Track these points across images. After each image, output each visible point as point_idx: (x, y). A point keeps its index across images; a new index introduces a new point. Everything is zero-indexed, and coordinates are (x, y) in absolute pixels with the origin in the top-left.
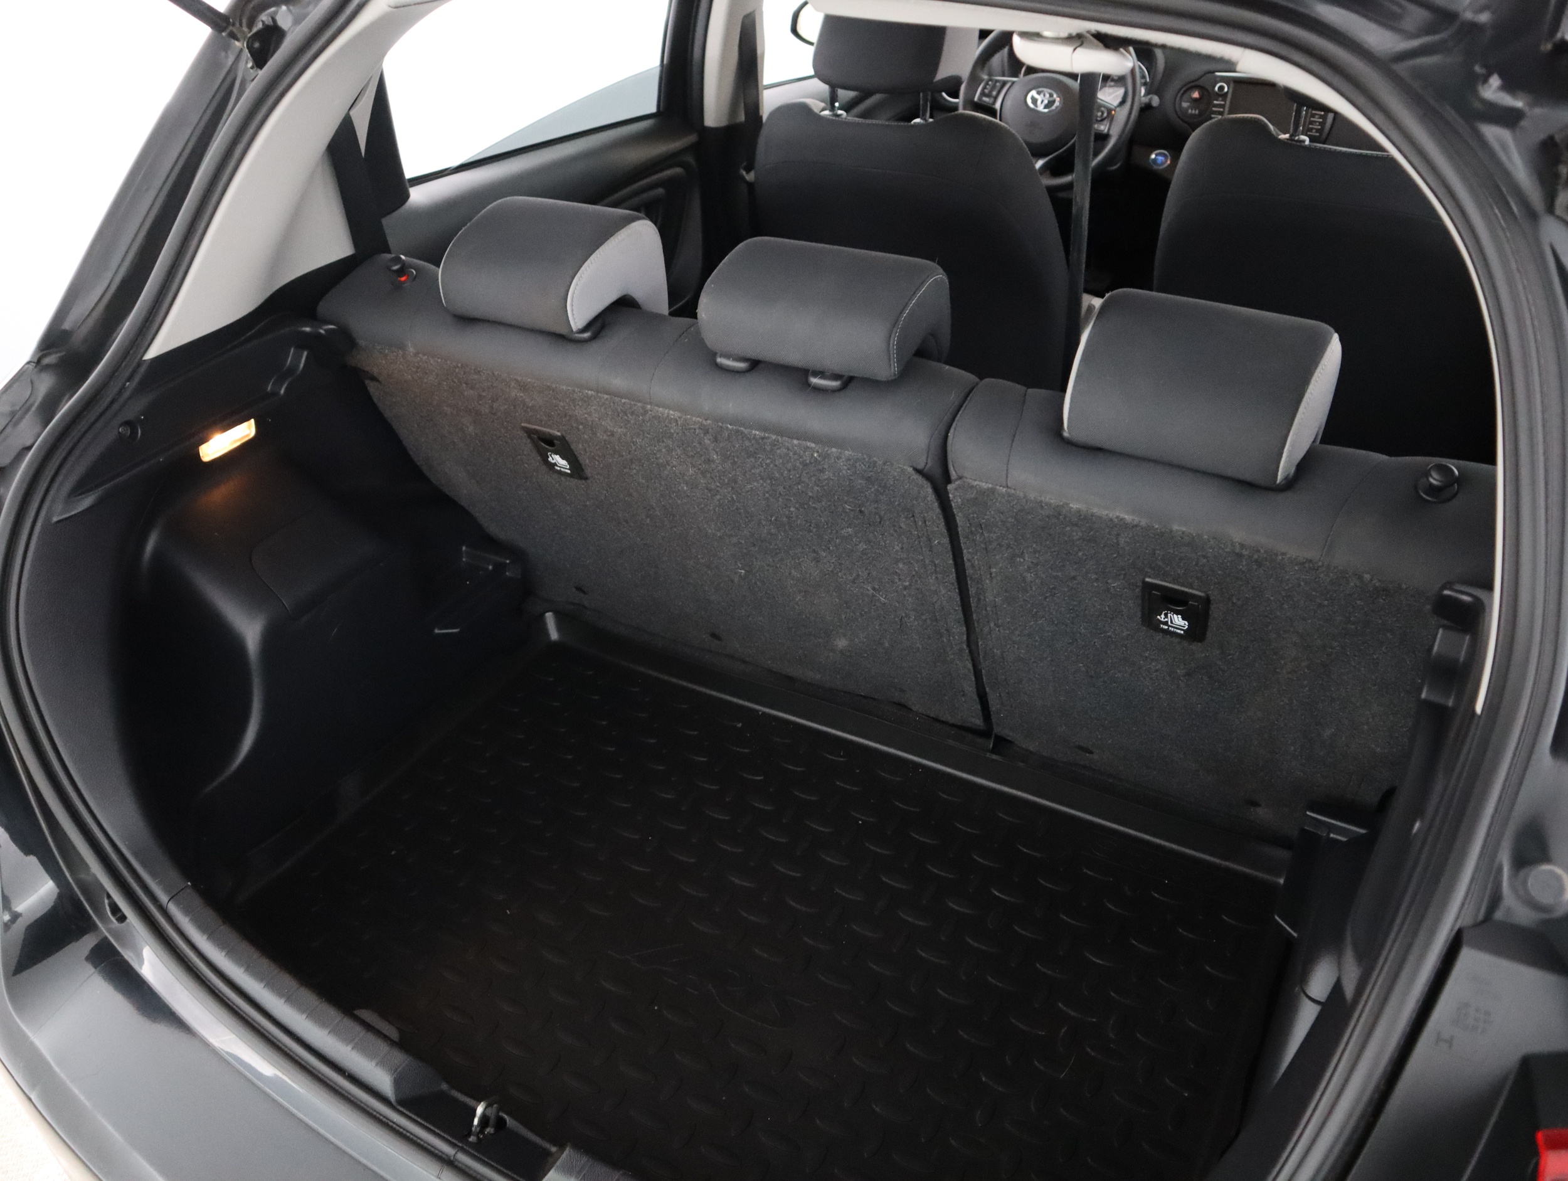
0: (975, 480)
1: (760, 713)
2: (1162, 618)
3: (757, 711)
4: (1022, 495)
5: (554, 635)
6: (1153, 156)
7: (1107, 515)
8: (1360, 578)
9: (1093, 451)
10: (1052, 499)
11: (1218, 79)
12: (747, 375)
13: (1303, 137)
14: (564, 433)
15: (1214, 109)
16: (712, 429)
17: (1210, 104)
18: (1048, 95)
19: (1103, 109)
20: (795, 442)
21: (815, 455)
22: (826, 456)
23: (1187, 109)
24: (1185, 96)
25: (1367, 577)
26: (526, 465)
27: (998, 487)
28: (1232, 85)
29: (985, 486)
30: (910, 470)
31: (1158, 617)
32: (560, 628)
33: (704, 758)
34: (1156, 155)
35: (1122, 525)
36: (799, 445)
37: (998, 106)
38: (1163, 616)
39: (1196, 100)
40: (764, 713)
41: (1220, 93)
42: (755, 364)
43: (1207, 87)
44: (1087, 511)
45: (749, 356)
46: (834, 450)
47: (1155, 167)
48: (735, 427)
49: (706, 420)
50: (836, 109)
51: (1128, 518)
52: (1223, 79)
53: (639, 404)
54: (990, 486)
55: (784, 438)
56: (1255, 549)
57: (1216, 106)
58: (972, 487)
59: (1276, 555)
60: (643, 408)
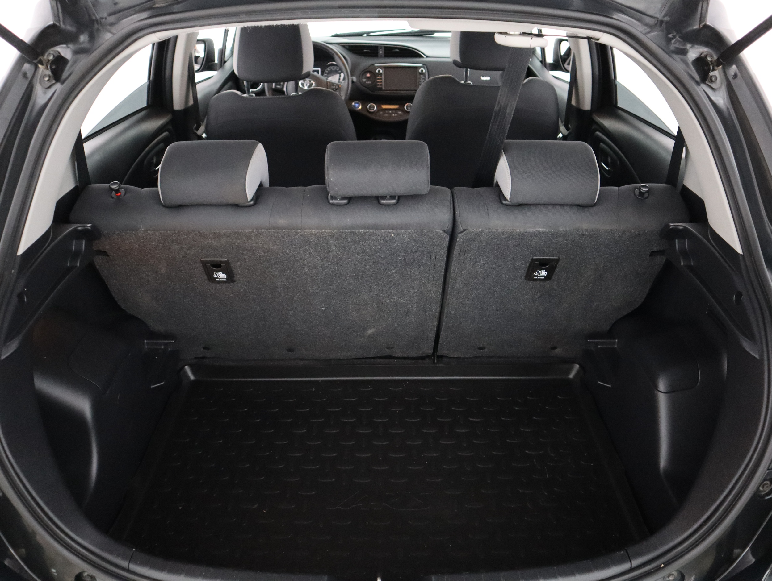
0: (473, 229)
1: (320, 381)
2: (536, 274)
3: (318, 381)
4: (495, 230)
5: (192, 377)
6: (353, 104)
7: (532, 231)
8: (630, 232)
9: (520, 206)
10: (508, 229)
11: (377, 67)
12: (348, 205)
13: (469, 82)
14: (229, 260)
15: (378, 80)
16: (337, 234)
17: (376, 78)
18: (308, 82)
19: (335, 85)
20: (383, 231)
21: (393, 235)
22: (397, 235)
23: (365, 82)
24: (364, 76)
25: (633, 231)
26: (195, 283)
27: (484, 230)
28: (383, 70)
29: (478, 230)
30: (441, 232)
31: (534, 274)
32: (194, 373)
33: (308, 409)
34: (355, 103)
35: (539, 234)
36: (385, 232)
37: (285, 89)
38: (537, 273)
39: (368, 78)
40: (321, 381)
41: (379, 73)
42: (350, 199)
43: (373, 71)
44: (524, 231)
45: (347, 196)
46: (402, 231)
47: (355, 109)
48: (350, 231)
49: (334, 230)
50: (250, 93)
51: (541, 230)
52: (379, 67)
53: (294, 230)
54: (481, 230)
55: (376, 231)
56: (592, 230)
57: (379, 79)
58: (472, 232)
59: (600, 231)
60: (295, 232)
